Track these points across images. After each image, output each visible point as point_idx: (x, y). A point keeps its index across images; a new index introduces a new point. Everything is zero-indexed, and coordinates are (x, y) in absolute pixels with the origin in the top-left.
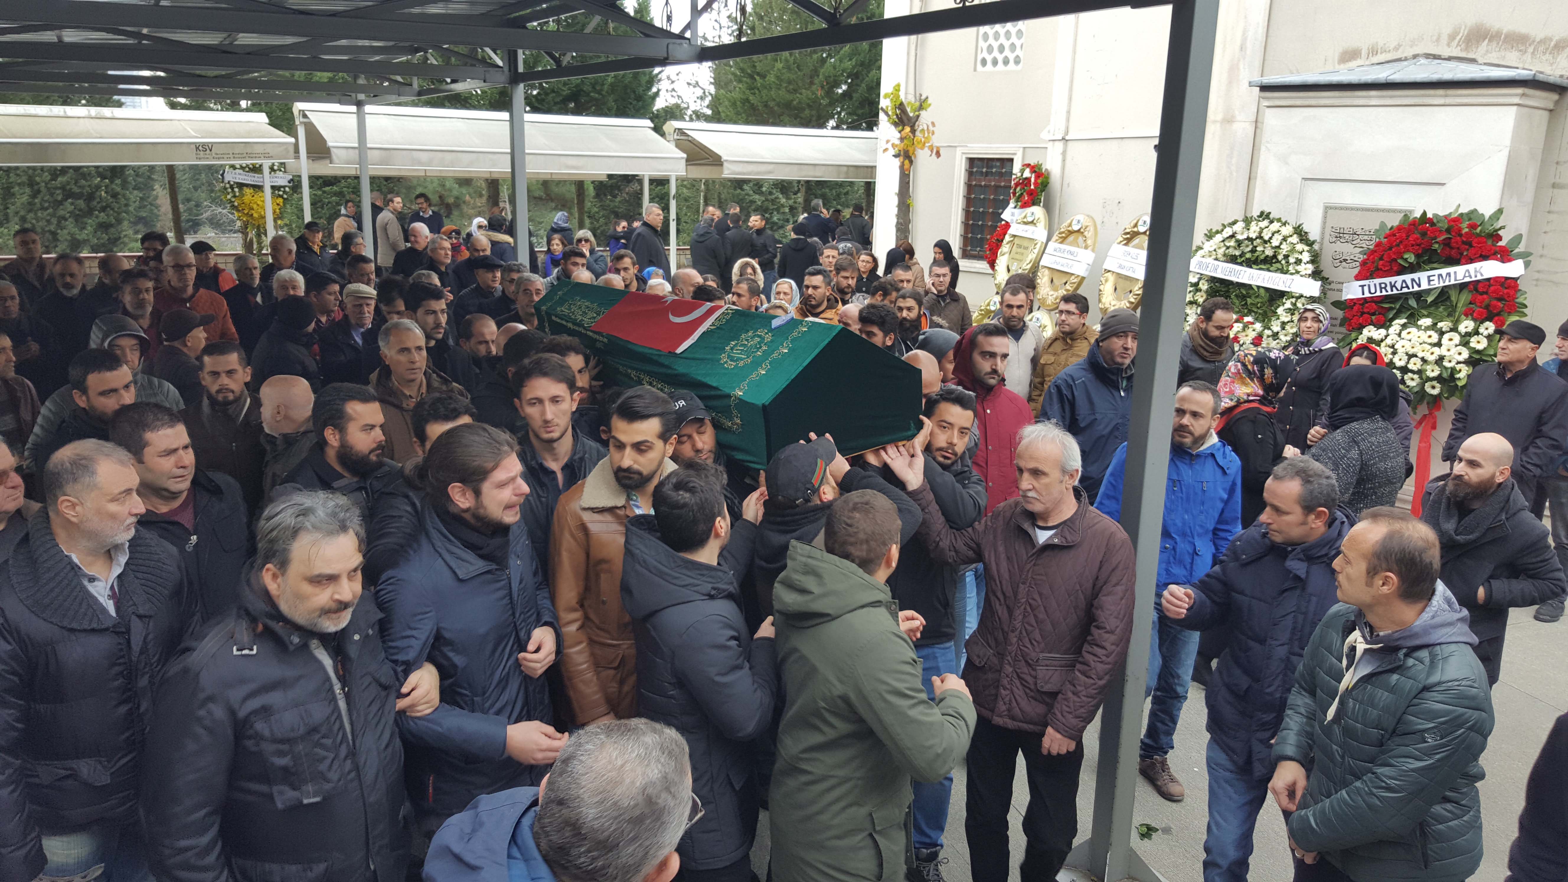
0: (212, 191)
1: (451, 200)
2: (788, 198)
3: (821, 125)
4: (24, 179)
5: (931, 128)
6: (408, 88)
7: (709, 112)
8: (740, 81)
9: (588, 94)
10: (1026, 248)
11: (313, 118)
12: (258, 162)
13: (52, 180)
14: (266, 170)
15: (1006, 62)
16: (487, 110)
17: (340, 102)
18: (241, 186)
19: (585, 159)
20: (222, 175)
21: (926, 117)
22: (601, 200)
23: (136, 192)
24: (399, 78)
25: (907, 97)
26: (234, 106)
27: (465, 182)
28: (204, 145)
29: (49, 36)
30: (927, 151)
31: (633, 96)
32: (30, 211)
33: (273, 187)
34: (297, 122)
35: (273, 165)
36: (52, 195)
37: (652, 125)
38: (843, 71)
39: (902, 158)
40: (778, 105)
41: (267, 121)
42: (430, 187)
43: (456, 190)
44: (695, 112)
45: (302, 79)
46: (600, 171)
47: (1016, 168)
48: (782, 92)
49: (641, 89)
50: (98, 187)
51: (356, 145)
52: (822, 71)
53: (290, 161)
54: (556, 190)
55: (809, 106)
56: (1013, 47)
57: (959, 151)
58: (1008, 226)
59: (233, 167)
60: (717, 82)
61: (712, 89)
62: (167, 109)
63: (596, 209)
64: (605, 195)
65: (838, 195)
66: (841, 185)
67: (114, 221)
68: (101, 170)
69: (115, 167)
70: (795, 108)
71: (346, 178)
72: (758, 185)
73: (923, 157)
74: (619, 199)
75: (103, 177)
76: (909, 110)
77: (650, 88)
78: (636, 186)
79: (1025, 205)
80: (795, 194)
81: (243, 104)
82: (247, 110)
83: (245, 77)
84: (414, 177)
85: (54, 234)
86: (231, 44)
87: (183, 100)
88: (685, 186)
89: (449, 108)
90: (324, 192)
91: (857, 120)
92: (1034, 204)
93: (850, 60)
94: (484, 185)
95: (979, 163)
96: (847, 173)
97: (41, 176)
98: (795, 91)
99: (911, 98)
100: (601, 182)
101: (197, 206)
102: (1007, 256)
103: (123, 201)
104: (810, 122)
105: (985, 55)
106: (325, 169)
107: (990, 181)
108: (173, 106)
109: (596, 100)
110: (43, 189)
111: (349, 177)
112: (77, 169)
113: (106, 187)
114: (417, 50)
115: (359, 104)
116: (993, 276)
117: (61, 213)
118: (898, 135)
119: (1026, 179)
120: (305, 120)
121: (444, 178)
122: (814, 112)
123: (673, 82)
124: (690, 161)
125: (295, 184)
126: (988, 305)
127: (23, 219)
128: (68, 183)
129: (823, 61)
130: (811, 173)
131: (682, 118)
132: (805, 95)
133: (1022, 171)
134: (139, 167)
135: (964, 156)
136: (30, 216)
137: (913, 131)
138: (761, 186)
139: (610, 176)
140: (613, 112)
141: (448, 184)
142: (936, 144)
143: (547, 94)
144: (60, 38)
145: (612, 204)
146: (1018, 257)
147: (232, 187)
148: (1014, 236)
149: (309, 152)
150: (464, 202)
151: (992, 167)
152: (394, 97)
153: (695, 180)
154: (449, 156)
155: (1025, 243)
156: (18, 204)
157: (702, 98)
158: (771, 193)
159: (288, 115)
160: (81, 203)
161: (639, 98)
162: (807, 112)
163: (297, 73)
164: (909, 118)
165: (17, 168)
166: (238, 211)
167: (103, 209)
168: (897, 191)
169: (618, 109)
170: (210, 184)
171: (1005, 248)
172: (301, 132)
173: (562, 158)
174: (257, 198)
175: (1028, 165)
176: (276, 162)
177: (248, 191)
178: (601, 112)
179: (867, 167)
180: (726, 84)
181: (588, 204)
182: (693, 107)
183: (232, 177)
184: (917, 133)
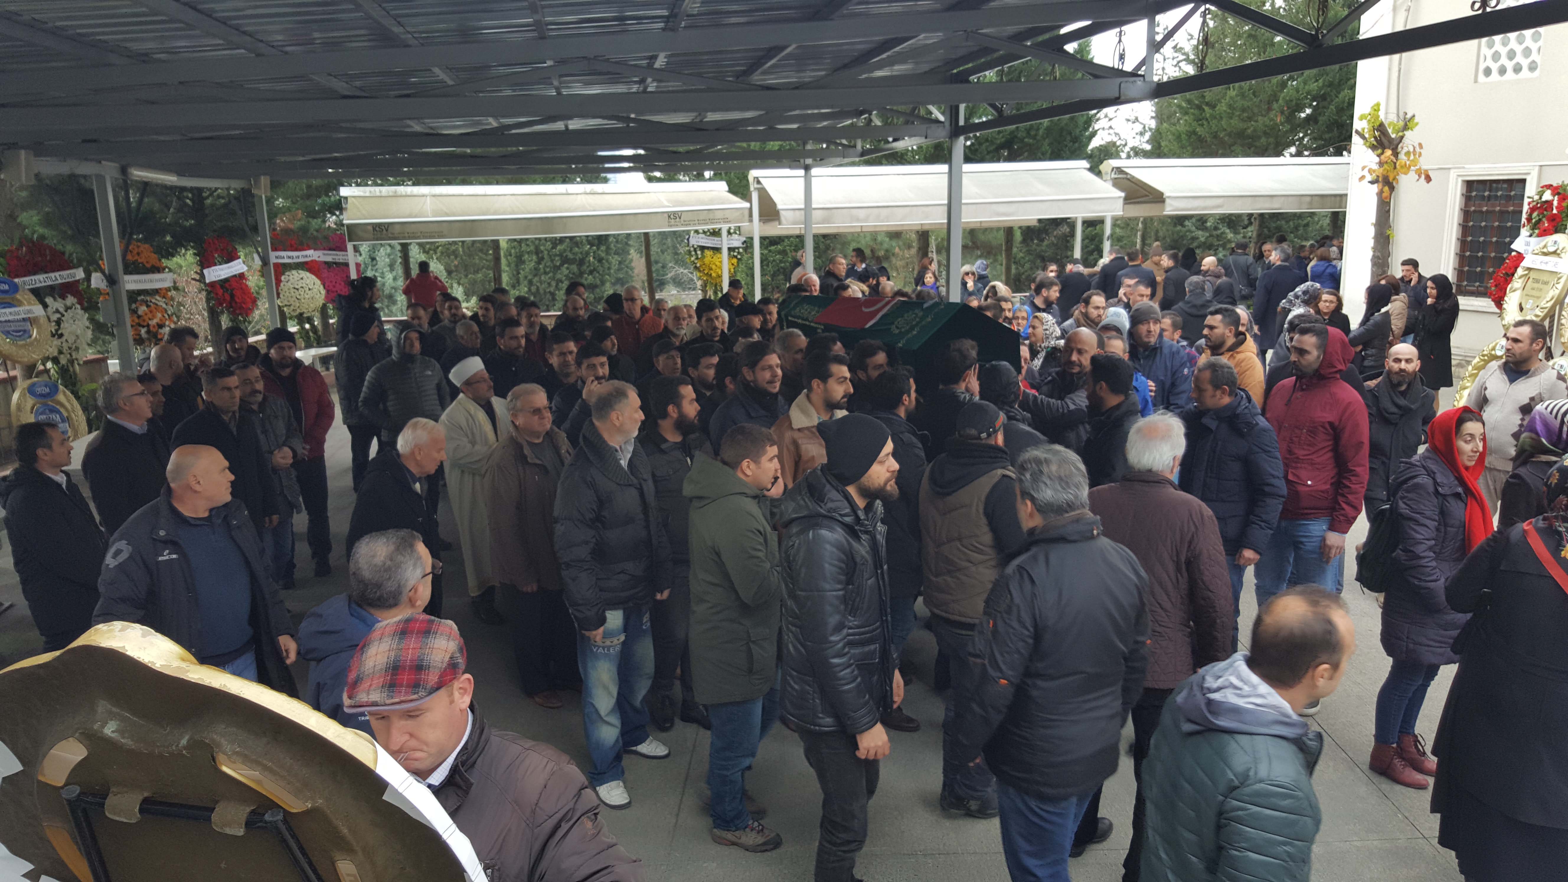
0: (676, 254)
1: (881, 253)
2: (1236, 233)
3: (1279, 154)
4: (532, 248)
5: (1418, 149)
6: (851, 150)
7: (1148, 147)
8: (1186, 113)
9: (1022, 140)
10: (1546, 283)
11: (767, 184)
12: (717, 226)
13: (553, 248)
14: (724, 233)
15: (1518, 69)
16: (922, 164)
17: (791, 167)
18: (703, 248)
19: (1016, 205)
20: (688, 240)
21: (1411, 138)
22: (1028, 245)
23: (616, 257)
24: (844, 142)
25: (1389, 117)
26: (699, 177)
27: (895, 235)
28: (675, 213)
29: (559, 126)
30: (1412, 175)
31: (1069, 138)
32: (535, 275)
33: (730, 249)
34: (752, 189)
35: (730, 228)
36: (552, 261)
37: (1088, 166)
38: (1308, 93)
39: (1381, 185)
40: (1229, 135)
41: (727, 188)
42: (863, 242)
43: (887, 243)
44: (1133, 149)
45: (757, 149)
46: (1031, 216)
47: (1531, 191)
48: (1234, 122)
49: (1078, 131)
50: (587, 254)
51: (803, 206)
52: (1282, 95)
53: (745, 224)
54: (982, 237)
55: (1265, 133)
56: (1527, 52)
57: (1453, 174)
58: (1520, 257)
59: (697, 232)
60: (1159, 117)
61: (1153, 124)
62: (645, 182)
63: (1021, 255)
64: (1032, 240)
65: (1296, 228)
66: (1300, 216)
67: (598, 282)
68: (590, 238)
69: (601, 236)
70: (1249, 137)
71: (788, 237)
72: (1201, 220)
73: (1407, 183)
74: (1046, 243)
75: (592, 245)
76: (1390, 131)
77: (1087, 129)
78: (1065, 229)
79: (1544, 233)
80: (1245, 227)
81: (707, 174)
82: (710, 179)
83: (710, 150)
84: (849, 233)
85: (553, 294)
86: (701, 121)
87: (658, 174)
88: (1119, 226)
89: (886, 165)
90: (770, 251)
91: (1324, 146)
92: (1556, 231)
93: (1317, 81)
94: (914, 236)
95: (1481, 186)
96: (1311, 203)
97: (545, 246)
98: (1250, 119)
99: (1393, 117)
100: (1028, 228)
101: (663, 267)
102: (1519, 293)
103: (606, 265)
104: (1266, 150)
105: (1490, 63)
106: (774, 230)
107: (1494, 206)
108: (650, 179)
109: (1030, 145)
110: (546, 257)
111: (791, 237)
112: (571, 238)
113: (594, 252)
114: (862, 113)
115: (807, 168)
116: (1500, 315)
117: (559, 276)
118: (1377, 159)
119: (1546, 202)
120: (759, 186)
121: (876, 233)
122: (1271, 140)
123: (1110, 120)
124: (1128, 200)
125: (748, 244)
126: (1494, 349)
127: (531, 283)
128: (565, 250)
129: (1284, 85)
130: (1267, 205)
131: (1117, 156)
132: (1262, 122)
133: (1541, 194)
134: (619, 235)
135: (1460, 179)
136: (536, 280)
137: (1396, 154)
138: (1206, 222)
139: (1040, 221)
140: (1048, 155)
141: (879, 238)
142: (1424, 167)
143: (980, 144)
144: (566, 126)
145: (1039, 249)
146: (1534, 293)
147: (695, 250)
148: (1529, 269)
149: (761, 215)
150: (893, 254)
151: (1497, 190)
152: (839, 159)
153: (1130, 219)
154: (884, 212)
155: (1545, 277)
156: (527, 270)
157: (1142, 134)
158: (1216, 228)
159: (744, 182)
160: (574, 268)
161: (1075, 140)
162: (1263, 140)
163: (753, 144)
164: (1390, 140)
165: (527, 239)
166: (700, 271)
167: (591, 272)
168: (1374, 221)
169: (1052, 153)
170: (675, 247)
171: (1517, 283)
172: (755, 197)
173: (994, 206)
174: (716, 260)
175: (1549, 187)
176: (732, 226)
177: (708, 253)
178: (1034, 157)
179: (1335, 196)
180: (1169, 117)
181: (1015, 250)
182: (1131, 144)
183: (697, 241)
184: (1402, 156)
